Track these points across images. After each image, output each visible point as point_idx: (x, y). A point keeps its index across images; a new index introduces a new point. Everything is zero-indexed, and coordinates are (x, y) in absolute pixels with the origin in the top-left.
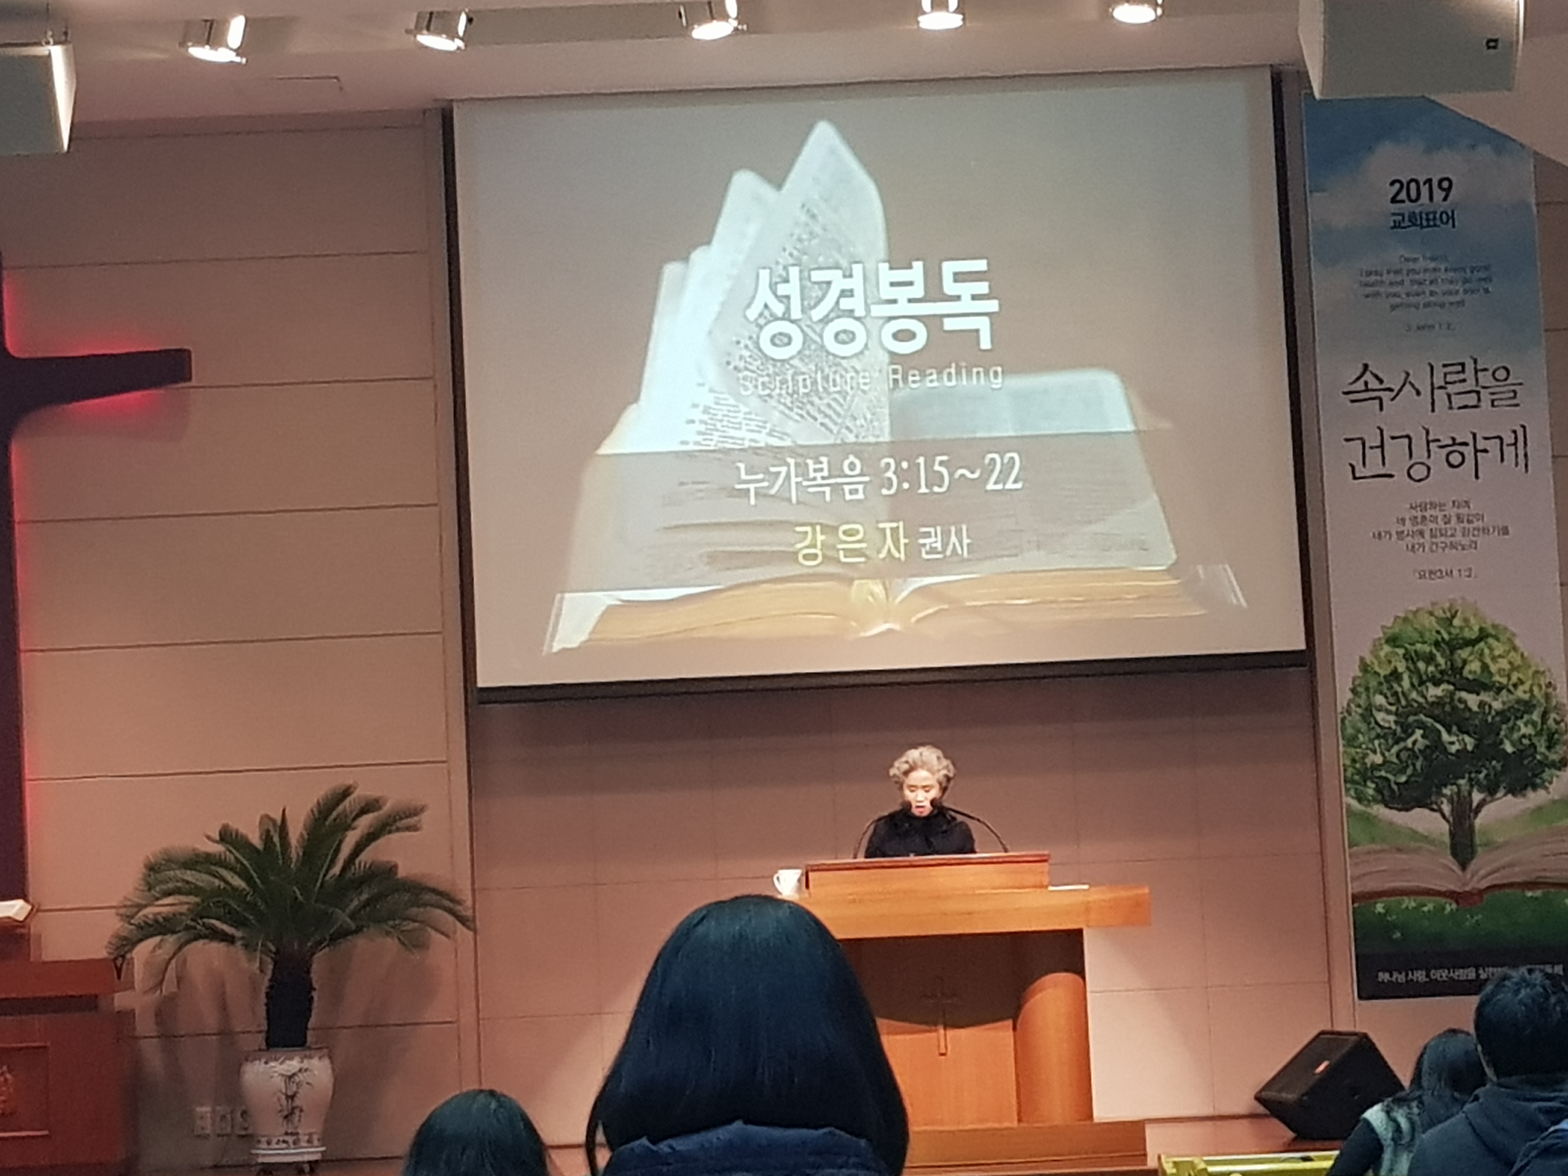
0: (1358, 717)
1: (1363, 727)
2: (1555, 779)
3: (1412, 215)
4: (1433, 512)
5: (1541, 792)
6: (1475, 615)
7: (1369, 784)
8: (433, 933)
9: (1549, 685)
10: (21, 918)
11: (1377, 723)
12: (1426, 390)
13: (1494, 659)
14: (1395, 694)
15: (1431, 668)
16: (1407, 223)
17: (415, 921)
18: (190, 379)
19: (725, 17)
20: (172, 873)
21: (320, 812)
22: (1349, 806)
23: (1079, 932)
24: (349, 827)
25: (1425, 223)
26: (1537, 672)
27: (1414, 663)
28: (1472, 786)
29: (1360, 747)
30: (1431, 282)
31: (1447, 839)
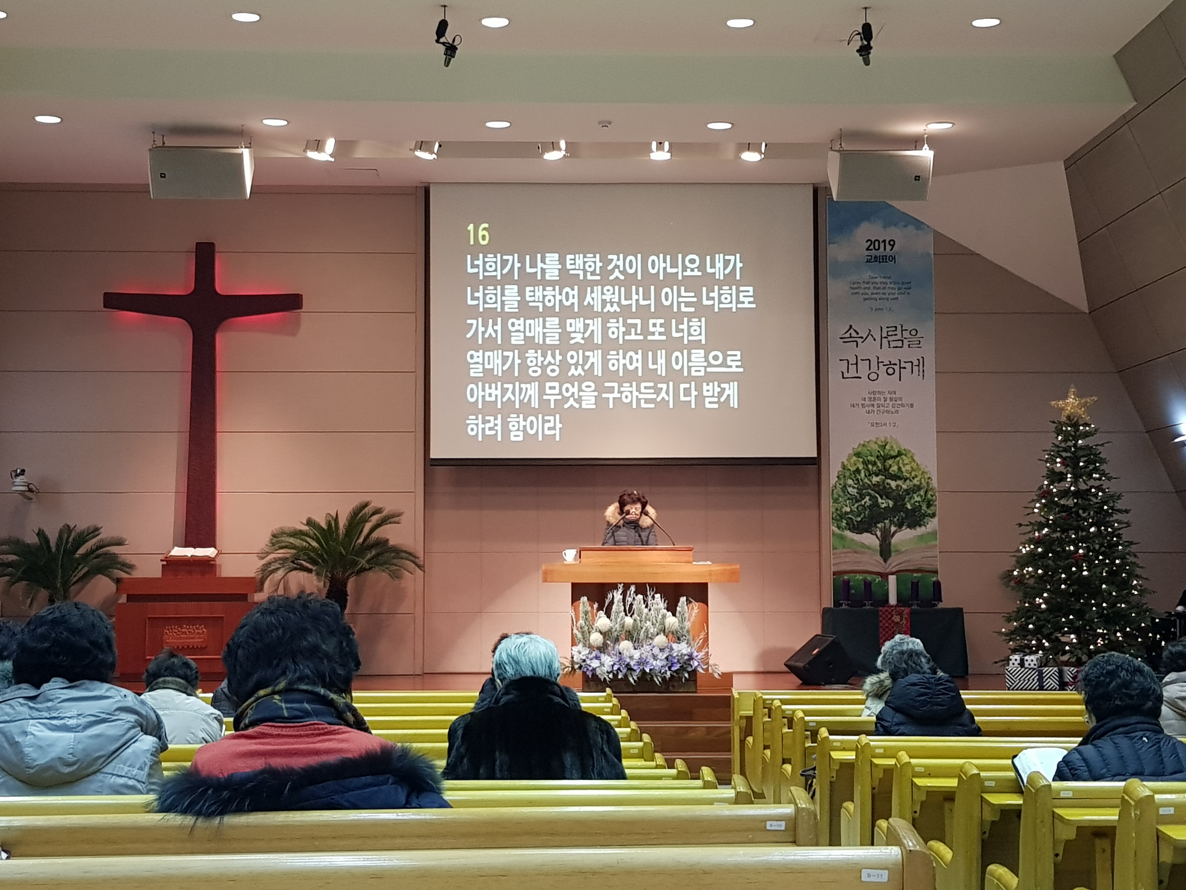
0: (840, 490)
1: (841, 494)
2: (930, 523)
3: (876, 257)
4: (879, 396)
5: (923, 528)
6: (896, 444)
7: (843, 520)
8: (405, 572)
9: (929, 478)
10: (213, 556)
11: (848, 492)
12: (878, 339)
13: (904, 465)
14: (857, 480)
15: (875, 468)
16: (873, 260)
17: (397, 566)
18: (301, 308)
19: (560, 149)
20: (283, 539)
21: (354, 513)
22: (833, 530)
23: (706, 584)
24: (367, 521)
25: (881, 260)
26: (923, 472)
27: (867, 466)
28: (891, 524)
29: (840, 503)
30: (884, 288)
31: (878, 548)
